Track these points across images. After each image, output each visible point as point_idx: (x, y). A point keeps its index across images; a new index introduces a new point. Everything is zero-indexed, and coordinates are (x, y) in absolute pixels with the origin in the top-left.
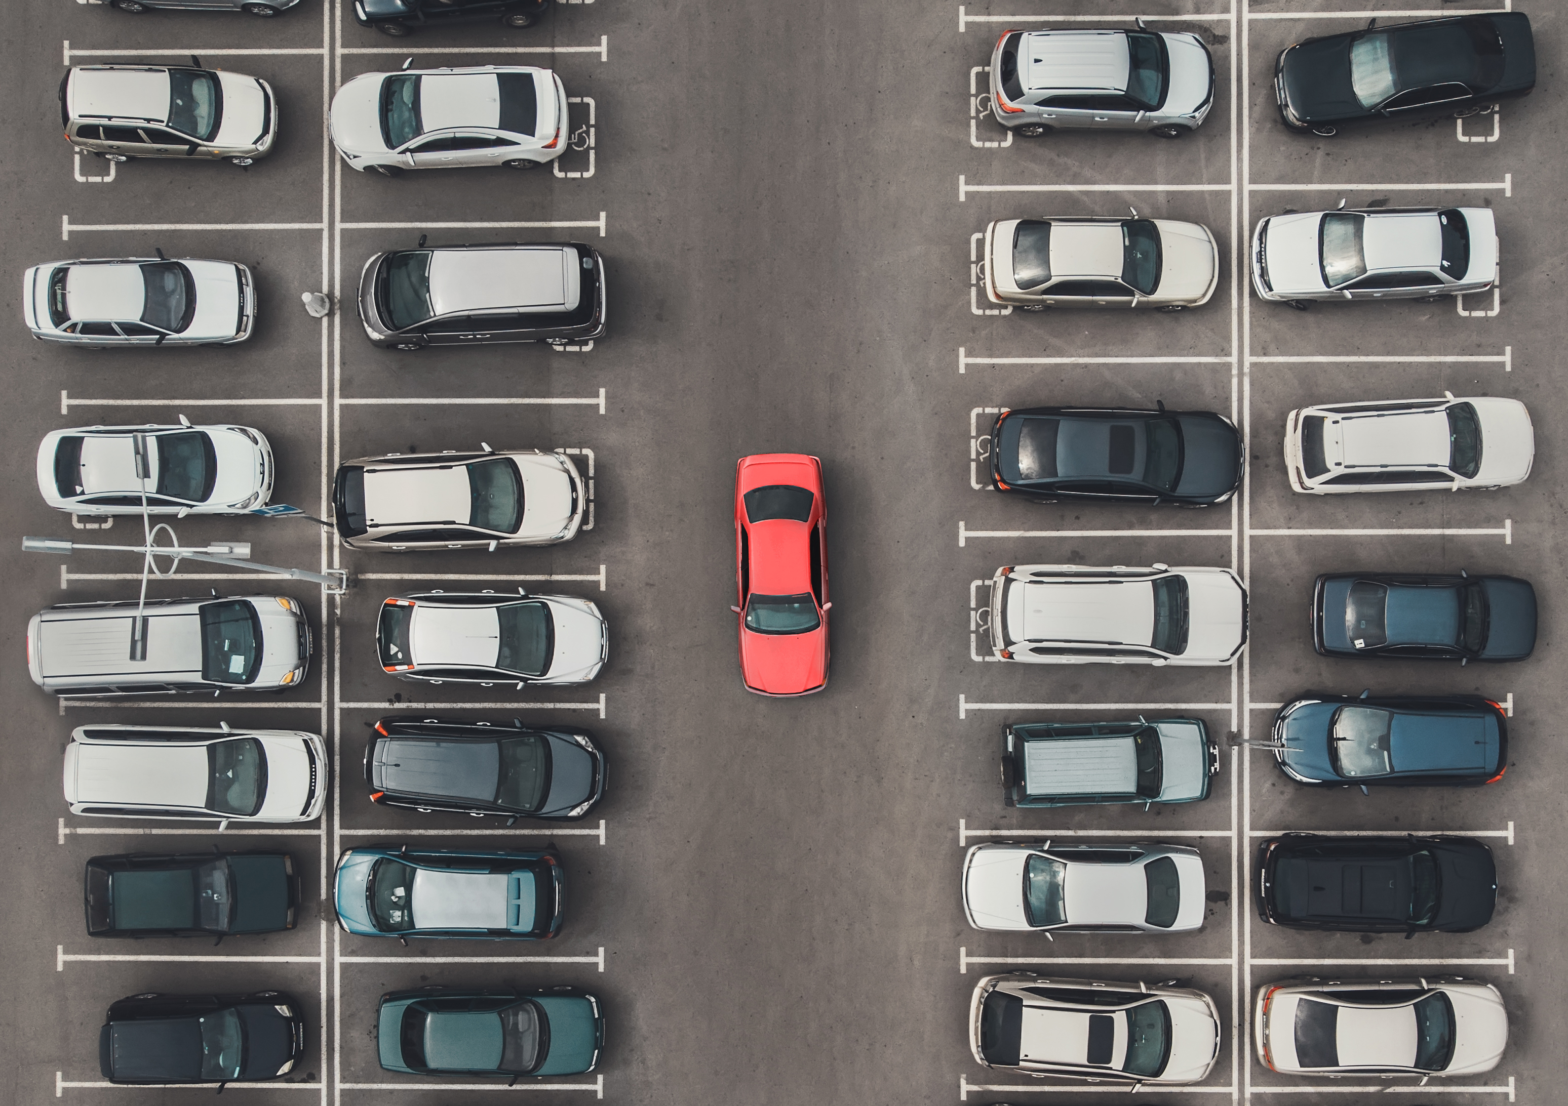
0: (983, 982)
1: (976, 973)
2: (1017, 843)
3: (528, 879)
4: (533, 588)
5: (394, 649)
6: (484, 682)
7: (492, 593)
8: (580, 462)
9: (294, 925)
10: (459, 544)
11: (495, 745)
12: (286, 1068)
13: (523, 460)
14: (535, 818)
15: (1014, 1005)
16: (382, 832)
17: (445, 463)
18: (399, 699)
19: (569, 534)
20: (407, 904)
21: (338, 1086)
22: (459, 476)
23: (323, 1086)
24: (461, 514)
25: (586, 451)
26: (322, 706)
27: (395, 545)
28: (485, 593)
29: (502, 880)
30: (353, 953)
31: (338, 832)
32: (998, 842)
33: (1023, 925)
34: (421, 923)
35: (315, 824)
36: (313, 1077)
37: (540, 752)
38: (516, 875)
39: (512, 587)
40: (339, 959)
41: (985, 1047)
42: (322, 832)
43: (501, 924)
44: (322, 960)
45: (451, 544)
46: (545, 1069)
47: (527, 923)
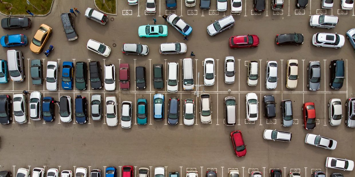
0: (148, 169)
1: (149, 168)
2: (165, 173)
3: (161, 117)
4: (195, 117)
5: (188, 101)
6: (184, 111)
7: (194, 112)
8: (210, 122)
9: (154, 88)
10: (200, 109)
11: (176, 113)
12: (138, 88)
13: (210, 116)
14: (168, 118)
15: (146, 173)
16: (166, 98)
17: (210, 108)
18: (182, 100)
19: (201, 121)
20: (158, 103)
21: (135, 93)
22: (208, 109)
23: (135, 91)
24: (204, 109)
25: (212, 123)
26: (181, 91)
27: (200, 101)
29: (161, 114)
30: (151, 95)
31: (166, 93)
32: (165, 171)
33: (155, 174)
34: (156, 105)
36: (136, 90)
37: (175, 118)
38: (161, 116)
39: (195, 115)
40: (151, 93)
41: (141, 170)
42: (166, 91)
43: (155, 114)
44: (150, 91)
45: (200, 108)
46: (138, 118)
47: (155, 117)
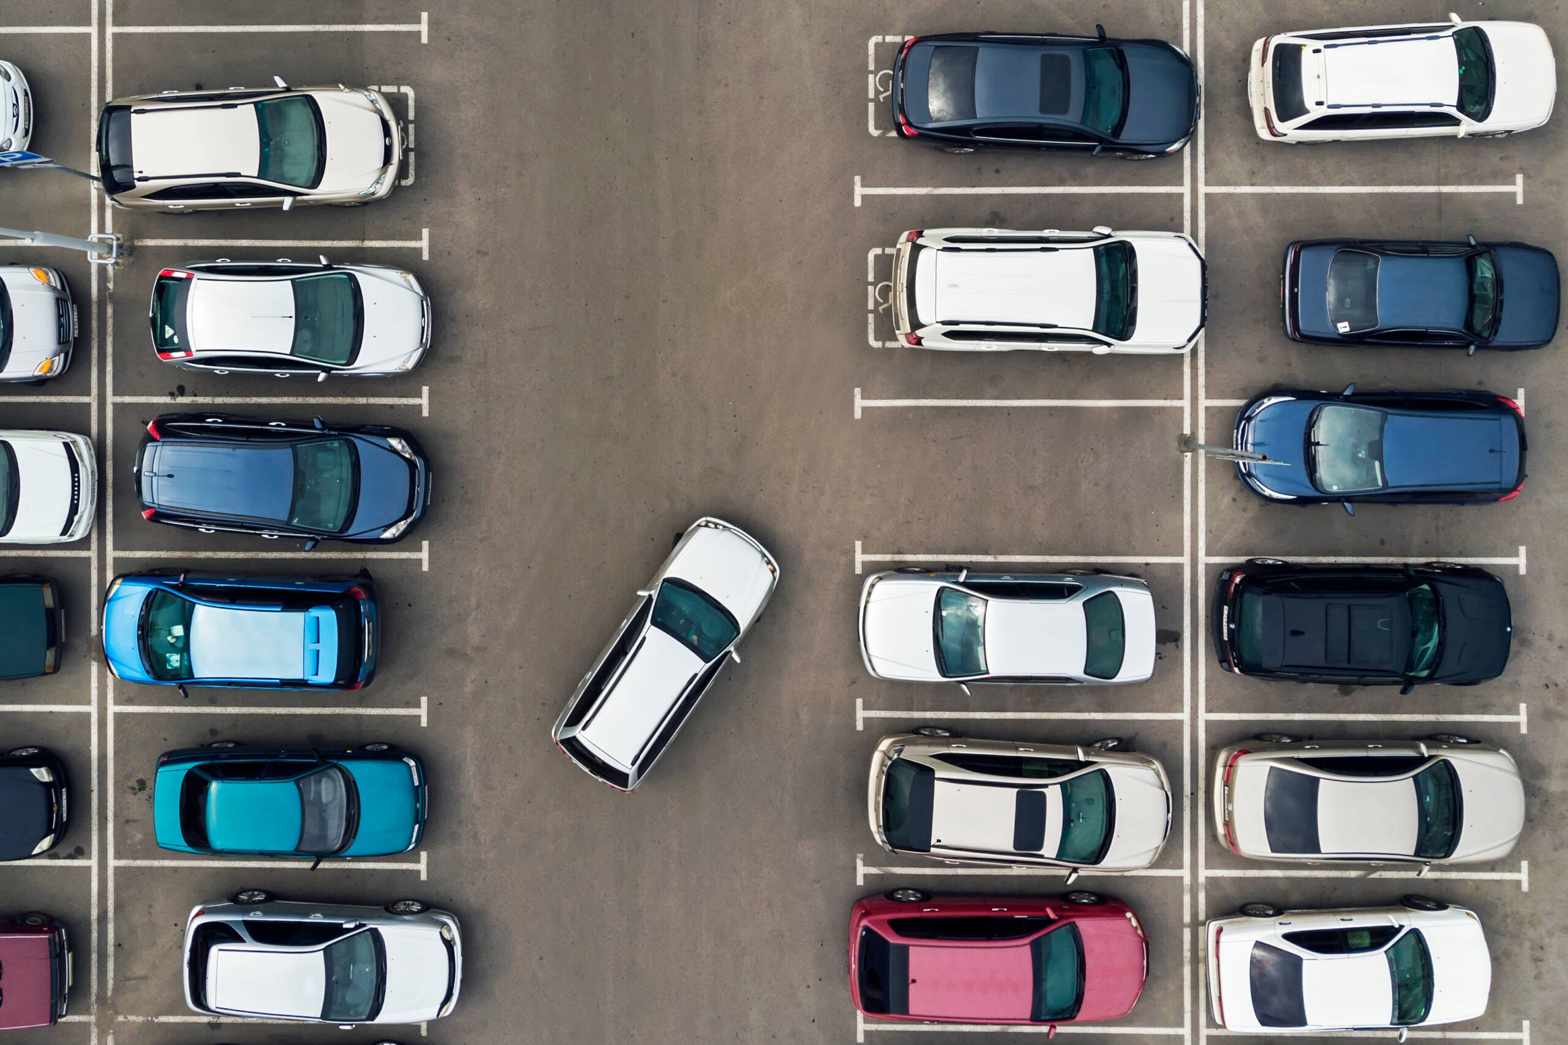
0: (885, 744)
1: (877, 730)
2: (926, 571)
3: (328, 617)
4: (337, 257)
5: (169, 332)
6: (278, 373)
7: (289, 263)
8: (397, 103)
9: (56, 668)
10: (248, 201)
11: (289, 451)
12: (45, 844)
13: (324, 98)
14: (338, 538)
15: (925, 775)
16: (163, 554)
17: (228, 101)
18: (182, 391)
19: (383, 190)
20: (184, 647)
21: (112, 863)
22: (245, 116)
23: (93, 863)
24: (248, 166)
25: (406, 89)
26: (92, 400)
27: (172, 204)
28: (280, 262)
29: (297, 618)
30: (130, 701)
31: (111, 554)
32: (902, 570)
33: (930, 673)
34: (202, 671)
35: (84, 543)
36: (80, 852)
37: (346, 460)
38: (314, 612)
39: (312, 255)
40: (112, 709)
41: (888, 826)
42: (92, 554)
43: (296, 674)
44: (93, 709)
45: (238, 202)
46: (355, 848)
47: (327, 674)
